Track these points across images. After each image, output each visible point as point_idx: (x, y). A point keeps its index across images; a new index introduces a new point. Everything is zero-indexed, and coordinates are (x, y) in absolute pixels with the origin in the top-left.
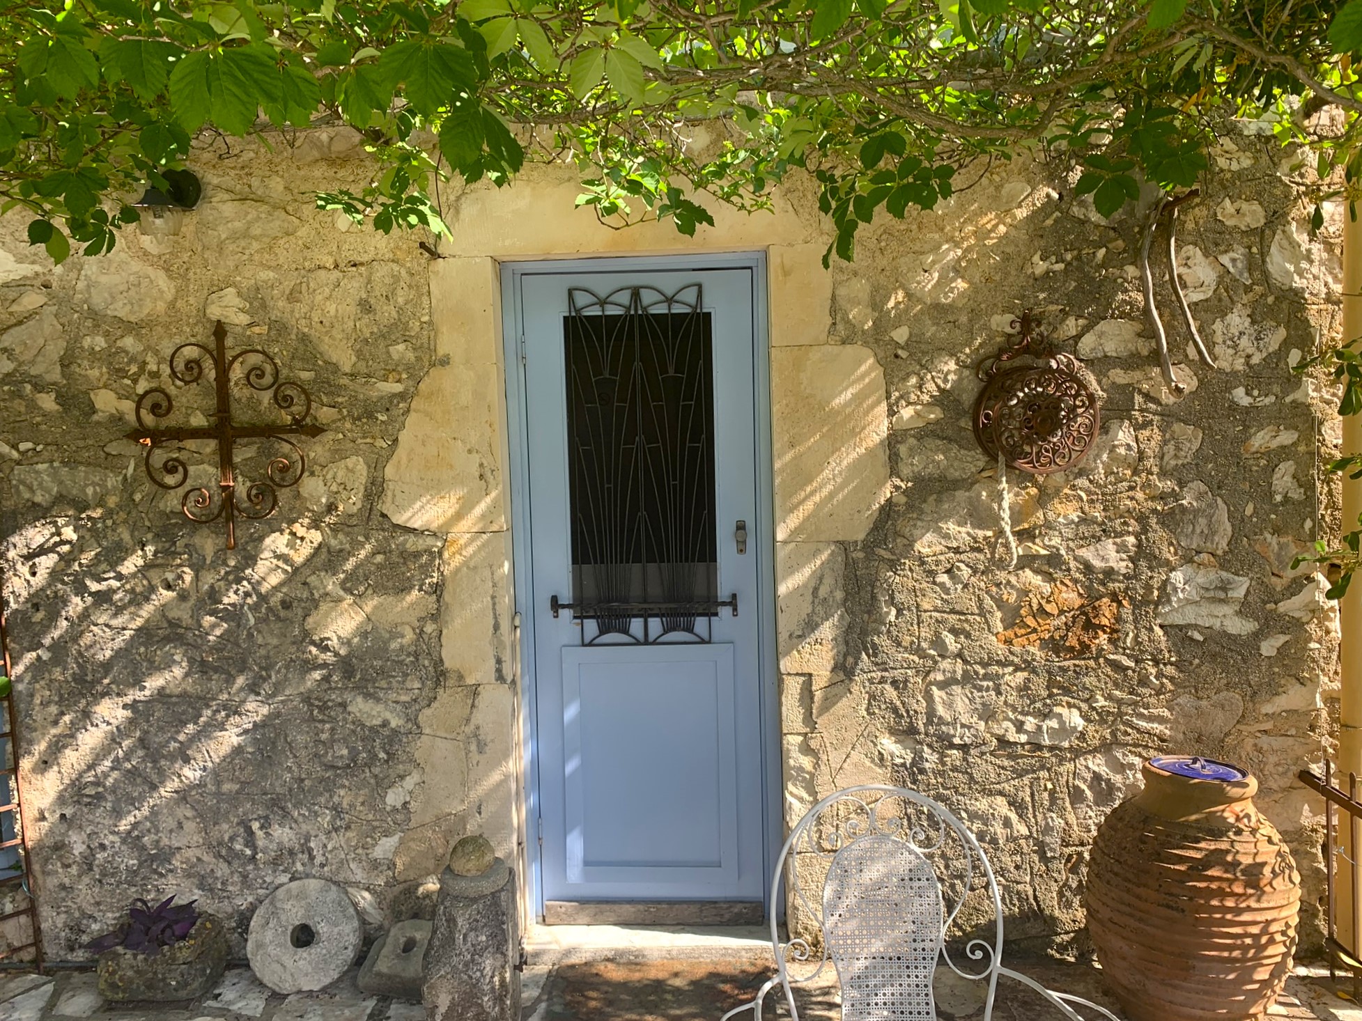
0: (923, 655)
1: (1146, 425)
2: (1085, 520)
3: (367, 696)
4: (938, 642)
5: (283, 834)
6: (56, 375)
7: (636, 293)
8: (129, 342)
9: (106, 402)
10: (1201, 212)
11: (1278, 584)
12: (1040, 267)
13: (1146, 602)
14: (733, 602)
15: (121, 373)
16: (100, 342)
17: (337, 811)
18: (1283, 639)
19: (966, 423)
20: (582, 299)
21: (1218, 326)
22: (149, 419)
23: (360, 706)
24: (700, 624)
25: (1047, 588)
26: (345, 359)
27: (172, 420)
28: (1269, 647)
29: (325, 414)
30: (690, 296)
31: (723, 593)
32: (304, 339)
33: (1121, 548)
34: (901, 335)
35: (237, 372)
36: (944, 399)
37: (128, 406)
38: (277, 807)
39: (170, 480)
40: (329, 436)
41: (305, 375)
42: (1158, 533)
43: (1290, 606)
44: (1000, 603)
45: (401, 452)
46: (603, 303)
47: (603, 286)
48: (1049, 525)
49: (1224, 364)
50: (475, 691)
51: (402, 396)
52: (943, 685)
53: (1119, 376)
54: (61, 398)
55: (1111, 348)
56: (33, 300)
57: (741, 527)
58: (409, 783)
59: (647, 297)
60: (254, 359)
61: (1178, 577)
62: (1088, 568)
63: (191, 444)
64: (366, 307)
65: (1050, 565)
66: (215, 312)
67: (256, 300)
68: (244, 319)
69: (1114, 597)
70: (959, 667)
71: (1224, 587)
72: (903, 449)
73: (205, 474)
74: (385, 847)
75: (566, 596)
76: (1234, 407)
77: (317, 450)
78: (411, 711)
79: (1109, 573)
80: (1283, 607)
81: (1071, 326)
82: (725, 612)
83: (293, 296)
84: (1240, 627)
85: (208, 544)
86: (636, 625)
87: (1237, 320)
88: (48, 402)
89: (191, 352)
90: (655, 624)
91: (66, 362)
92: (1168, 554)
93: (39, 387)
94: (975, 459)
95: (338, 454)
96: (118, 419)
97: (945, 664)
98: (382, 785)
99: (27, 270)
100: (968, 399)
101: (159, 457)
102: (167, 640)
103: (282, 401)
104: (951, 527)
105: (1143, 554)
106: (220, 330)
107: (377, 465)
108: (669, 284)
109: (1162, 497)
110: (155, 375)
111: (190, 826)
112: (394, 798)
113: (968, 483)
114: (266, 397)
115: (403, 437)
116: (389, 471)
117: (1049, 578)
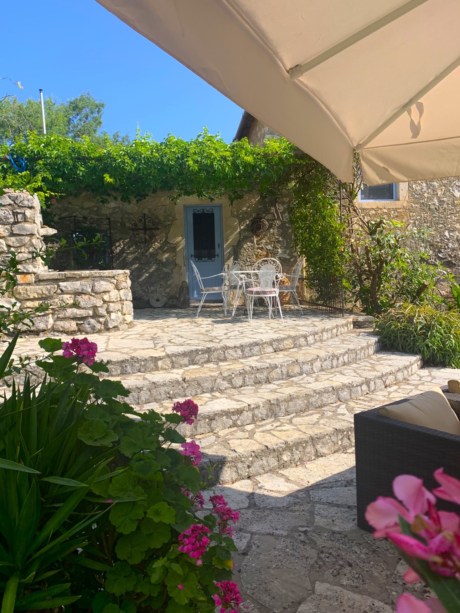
0: (244, 261)
1: (275, 229)
2: (266, 242)
3: (165, 268)
4: (247, 260)
5: (153, 288)
6: (120, 221)
7: (203, 210)
8: (131, 216)
9: (128, 225)
10: (281, 199)
11: (293, 251)
12: (260, 207)
13: (275, 254)
14: (218, 255)
15: (130, 221)
16: (127, 216)
17: (161, 285)
18: (294, 259)
19: (250, 229)
20: (195, 211)
21: (284, 215)
22: (134, 227)
23: (164, 269)
24: (213, 259)
25: (261, 252)
26: (162, 219)
27: (137, 227)
28: (292, 260)
29: (159, 227)
30: (211, 210)
31: (216, 254)
32: (157, 216)
33: (271, 246)
34: (241, 216)
35: (147, 221)
36: (247, 225)
37: (131, 225)
38: (152, 284)
39: (137, 236)
40: (160, 230)
41: (157, 221)
42: (276, 244)
43: (295, 254)
44: (255, 254)
45: (170, 232)
46: (198, 211)
47: (198, 209)
48: (261, 243)
49: (284, 220)
50: (181, 267)
51: (170, 224)
52: (247, 266)
53: (270, 222)
54: (121, 224)
55: (269, 218)
56: (117, 210)
57: (219, 244)
58: (171, 281)
59: (205, 210)
60: (149, 219)
61: (279, 250)
62: (267, 249)
63: (140, 231)
64: (165, 211)
65: (262, 249)
66: (144, 212)
67: (149, 210)
68: (148, 213)
69: (271, 253)
70: (250, 263)
71: (285, 251)
72: (241, 232)
73: (142, 235)
74: (168, 290)
75: (193, 254)
76: (286, 226)
77: (158, 232)
78: (172, 270)
79: (270, 250)
80: (294, 254)
81: (264, 215)
82: (217, 257)
83: (155, 210)
84: (288, 257)
85: (142, 245)
86: (203, 259)
87: (286, 214)
88: (119, 225)
89: (140, 218)
90: (206, 259)
91: (122, 219)
92: (278, 247)
93: (118, 222)
94: (251, 234)
95: (161, 233)
96: (129, 227)
97: (248, 263)
98: (167, 281)
99: (116, 205)
100: (250, 225)
101: (135, 233)
102: (135, 260)
103: (154, 225)
104: (248, 243)
105: (275, 247)
106: (145, 214)
107: (167, 234)
108: (208, 209)
109: (277, 239)
110: (135, 221)
111: (139, 287)
112: (169, 283)
113: (250, 237)
114: (151, 224)
115: (171, 230)
116: (169, 235)
117: (262, 250)
